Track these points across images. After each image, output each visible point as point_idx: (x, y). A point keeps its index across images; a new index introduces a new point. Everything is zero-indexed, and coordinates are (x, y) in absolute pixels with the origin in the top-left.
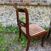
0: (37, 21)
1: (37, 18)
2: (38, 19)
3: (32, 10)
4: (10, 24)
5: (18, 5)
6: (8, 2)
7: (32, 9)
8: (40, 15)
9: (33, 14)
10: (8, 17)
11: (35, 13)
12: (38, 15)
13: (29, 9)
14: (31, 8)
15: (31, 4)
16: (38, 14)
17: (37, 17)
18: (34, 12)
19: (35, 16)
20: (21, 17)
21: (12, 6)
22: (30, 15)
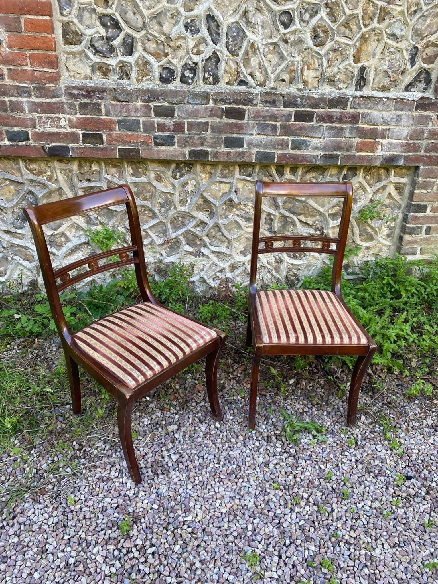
0: (198, 254)
1: (196, 236)
2: (207, 240)
3: (160, 186)
4: (26, 281)
5: (73, 159)
6: (7, 142)
7: (159, 179)
8: (212, 214)
9: (172, 212)
10: (7, 232)
11: (183, 202)
12: (201, 216)
13: (144, 179)
14: (152, 175)
15: (156, 157)
16: (198, 208)
17: (198, 231)
18: (177, 199)
19: (184, 225)
20: (100, 228)
21: (33, 166)
22: (154, 216)
